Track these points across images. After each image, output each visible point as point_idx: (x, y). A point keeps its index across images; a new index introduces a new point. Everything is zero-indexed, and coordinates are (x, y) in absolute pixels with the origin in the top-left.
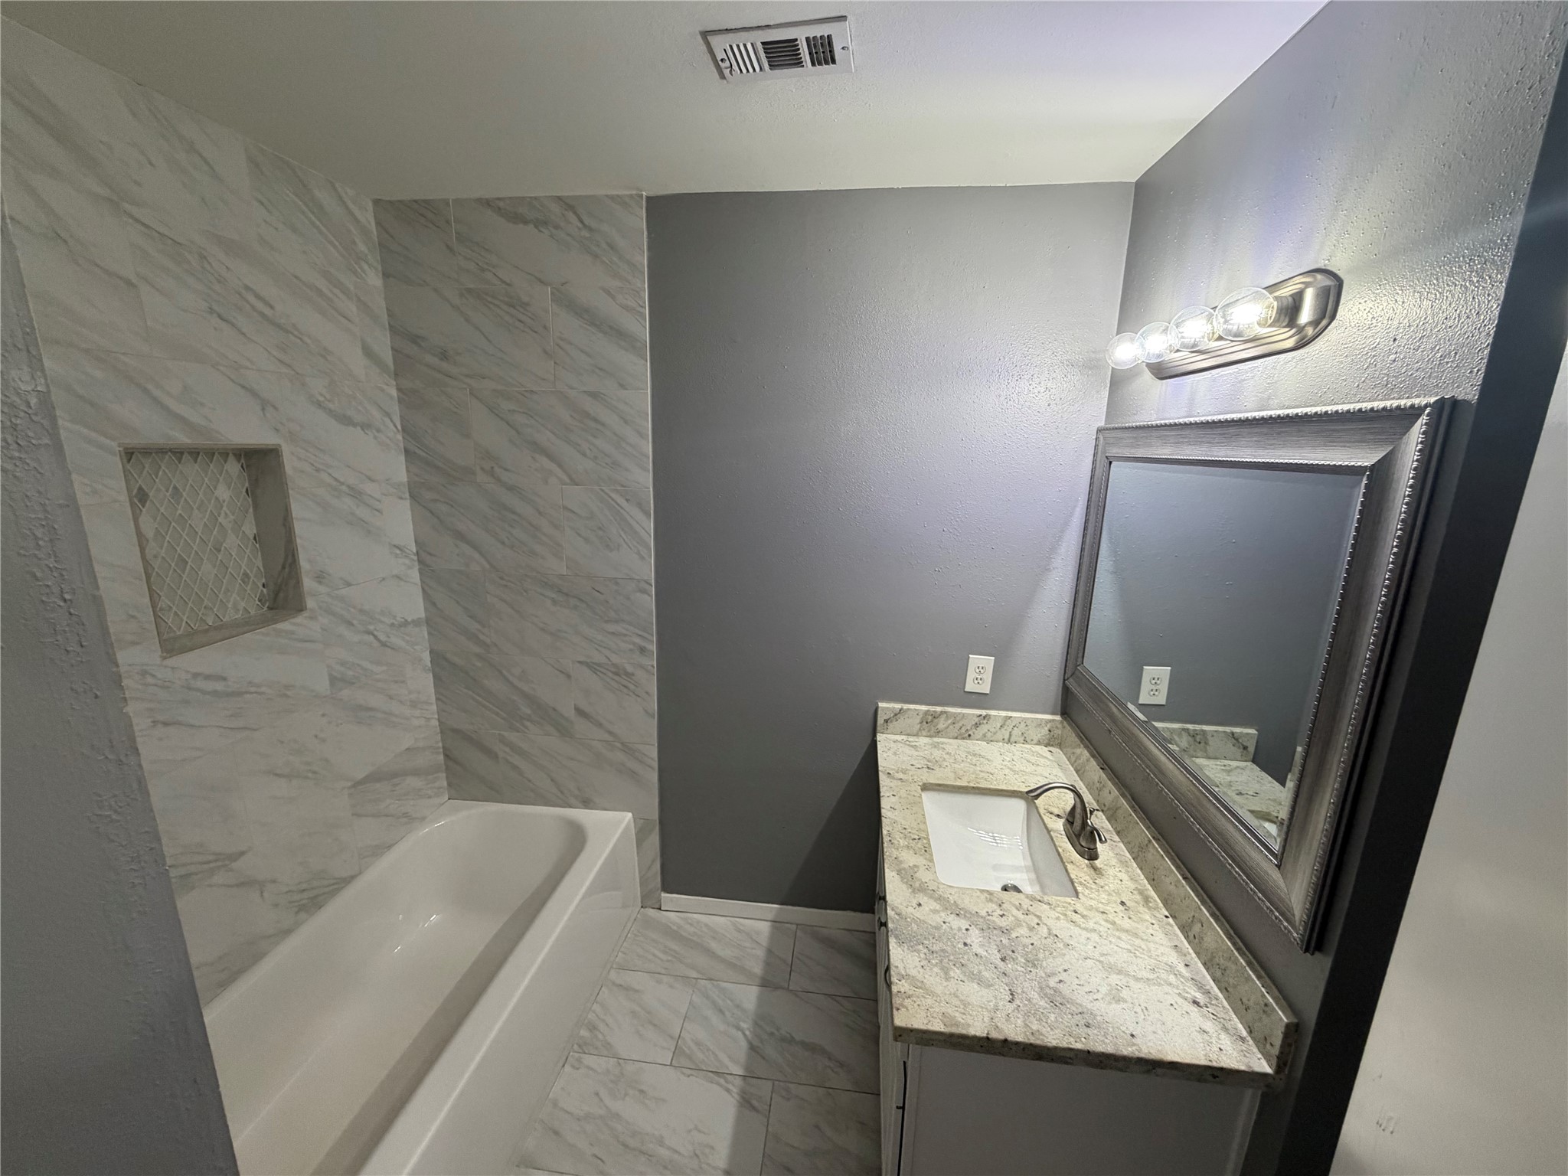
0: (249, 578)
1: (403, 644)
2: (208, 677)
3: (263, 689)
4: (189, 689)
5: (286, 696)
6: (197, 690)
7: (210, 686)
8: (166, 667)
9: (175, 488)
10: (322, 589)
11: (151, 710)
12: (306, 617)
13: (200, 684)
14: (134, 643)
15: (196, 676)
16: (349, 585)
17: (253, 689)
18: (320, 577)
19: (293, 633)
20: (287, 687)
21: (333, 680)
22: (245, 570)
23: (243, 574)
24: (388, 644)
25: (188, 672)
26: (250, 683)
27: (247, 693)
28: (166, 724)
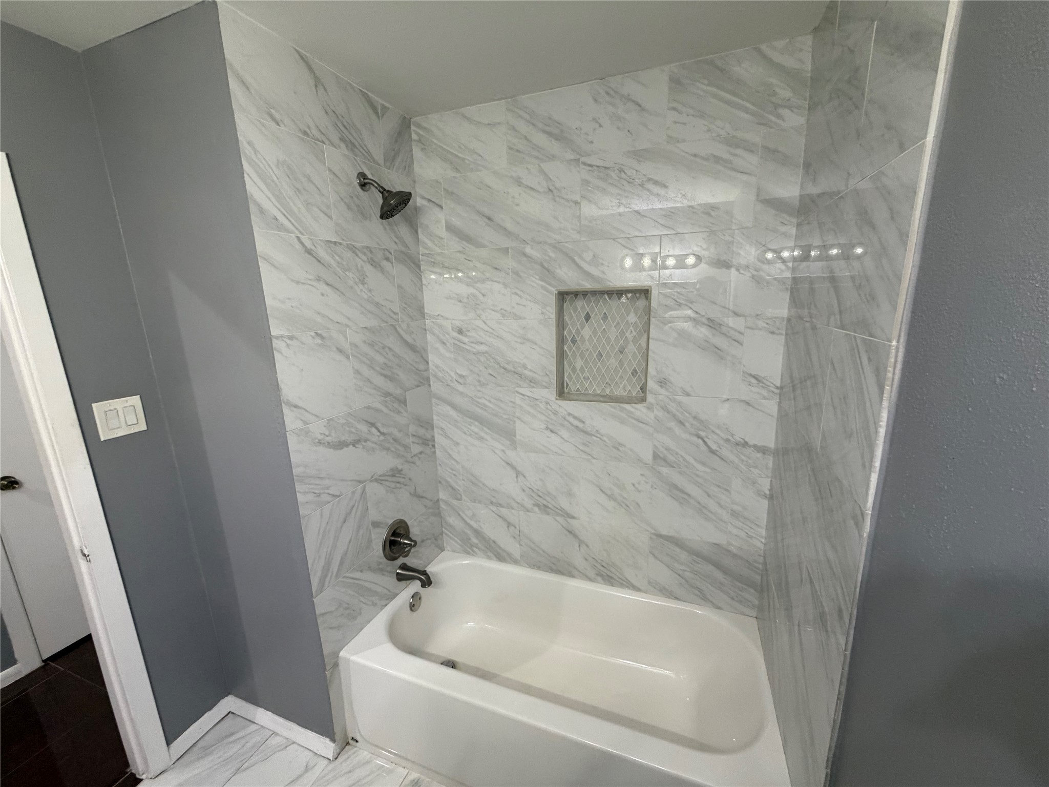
0: (637, 373)
1: (736, 460)
2: (575, 418)
3: (605, 438)
4: (565, 419)
5: (618, 449)
6: (568, 421)
7: (576, 423)
8: (557, 404)
9: (605, 313)
10: (663, 391)
11: (548, 421)
12: (644, 406)
13: (571, 419)
14: (546, 387)
15: (569, 414)
16: (688, 395)
17: (598, 436)
18: (663, 383)
19: (632, 413)
20: (620, 444)
21: (656, 456)
22: (635, 367)
23: (633, 370)
24: (718, 453)
25: (566, 410)
26: (597, 431)
27: (594, 436)
28: (552, 431)
